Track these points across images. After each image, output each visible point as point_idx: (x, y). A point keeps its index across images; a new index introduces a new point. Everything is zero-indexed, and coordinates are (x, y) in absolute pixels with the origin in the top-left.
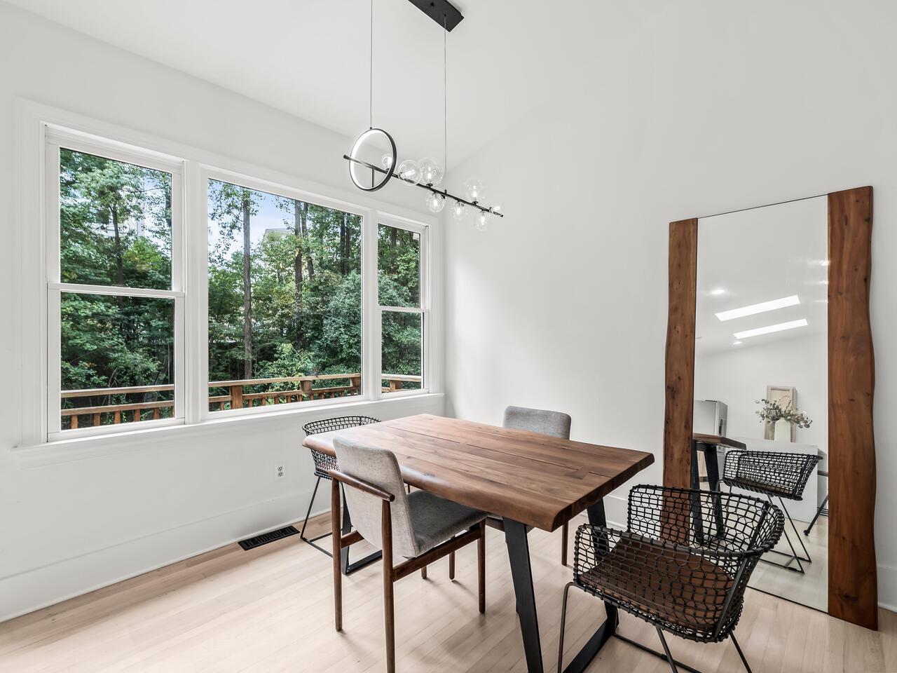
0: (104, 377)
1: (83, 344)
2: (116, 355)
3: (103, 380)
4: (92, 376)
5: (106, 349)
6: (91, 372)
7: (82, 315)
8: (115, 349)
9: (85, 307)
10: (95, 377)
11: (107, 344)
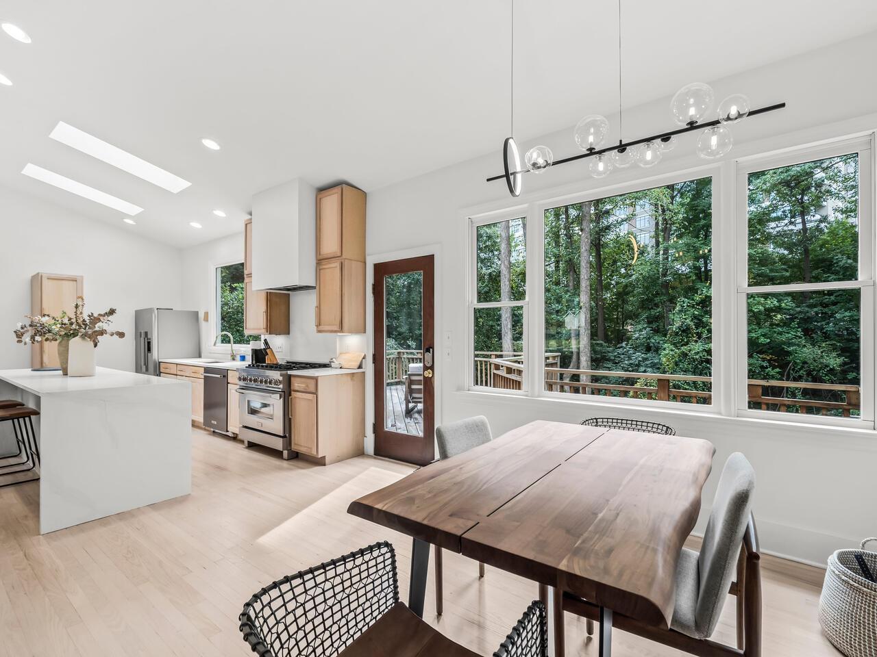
0: (778, 370)
1: (758, 338)
2: (791, 349)
3: (777, 373)
4: (767, 368)
5: (784, 343)
6: (765, 364)
7: (756, 310)
8: (792, 343)
9: (759, 303)
10: (769, 369)
11: (783, 338)
